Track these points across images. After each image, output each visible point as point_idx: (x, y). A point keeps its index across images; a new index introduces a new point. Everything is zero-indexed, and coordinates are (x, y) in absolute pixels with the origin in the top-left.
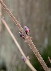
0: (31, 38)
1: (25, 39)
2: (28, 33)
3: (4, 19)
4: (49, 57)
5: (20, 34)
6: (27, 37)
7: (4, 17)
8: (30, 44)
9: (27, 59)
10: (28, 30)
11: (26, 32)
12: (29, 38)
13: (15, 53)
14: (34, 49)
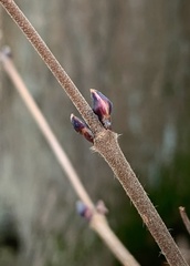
0: (116, 136)
1: (92, 141)
2: (105, 118)
3: (10, 56)
4: (182, 209)
5: (75, 121)
6: (102, 134)
7: (8, 50)
8: (112, 160)
9: (99, 211)
10: (105, 106)
11: (99, 113)
12: (110, 137)
13: (51, 183)
14: (127, 181)
